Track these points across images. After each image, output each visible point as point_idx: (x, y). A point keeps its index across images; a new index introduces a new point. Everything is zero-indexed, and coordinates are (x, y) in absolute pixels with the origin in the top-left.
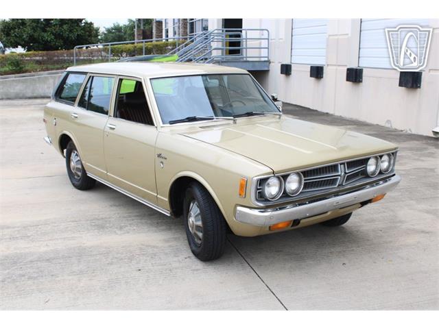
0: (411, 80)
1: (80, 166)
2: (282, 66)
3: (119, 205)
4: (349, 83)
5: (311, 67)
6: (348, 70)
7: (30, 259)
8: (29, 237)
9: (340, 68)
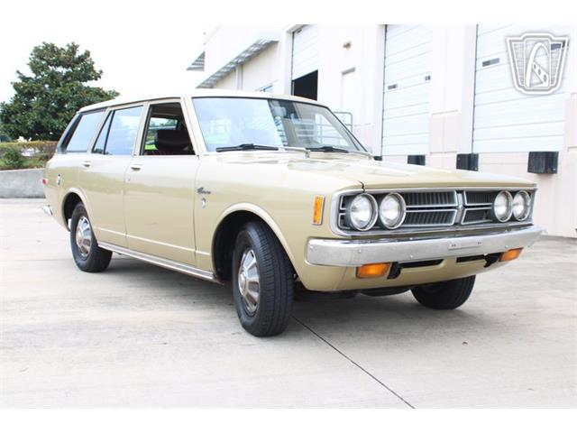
0: (543, 162)
1: (89, 237)
5: (409, 157)
9: (447, 155)
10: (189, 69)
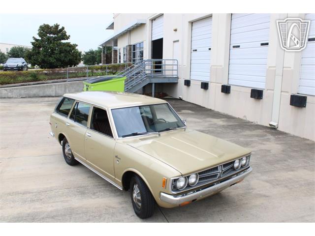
0: (257, 94)
1: (70, 152)
2: (185, 81)
3: (93, 177)
4: (223, 94)
5: (202, 83)
6: (222, 86)
7: (42, 216)
8: (41, 200)
9: (217, 84)
10: (107, 29)
